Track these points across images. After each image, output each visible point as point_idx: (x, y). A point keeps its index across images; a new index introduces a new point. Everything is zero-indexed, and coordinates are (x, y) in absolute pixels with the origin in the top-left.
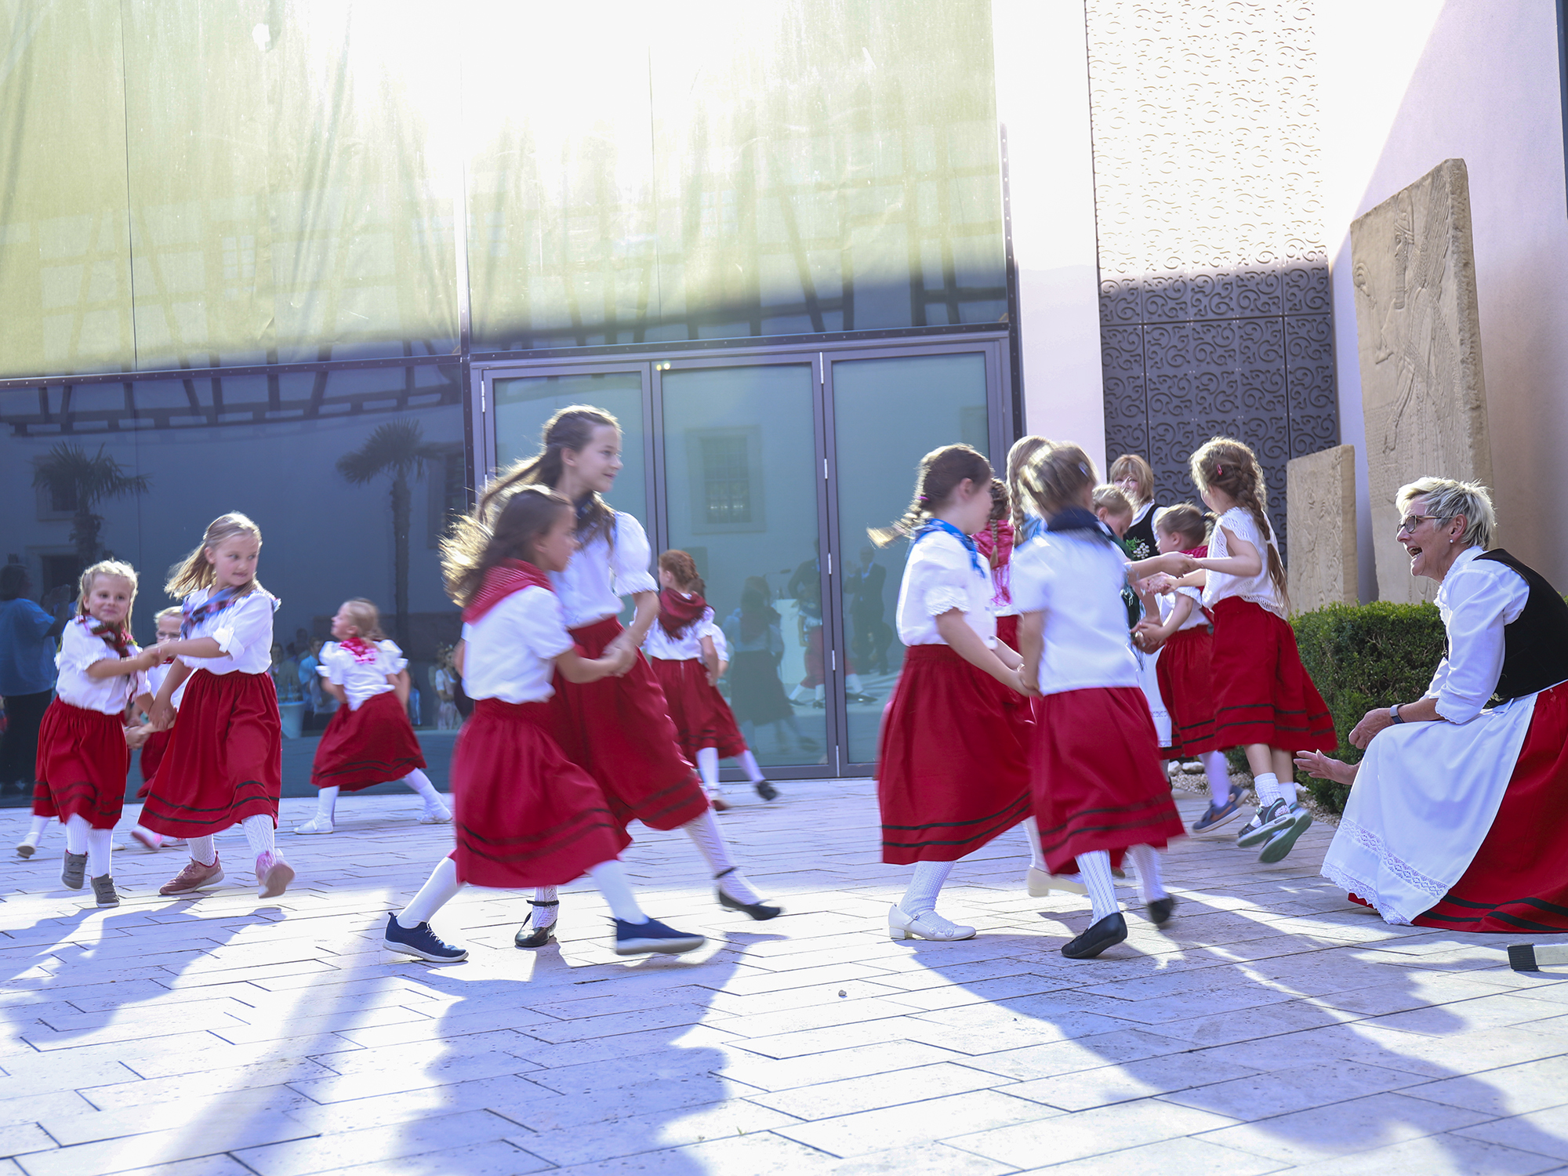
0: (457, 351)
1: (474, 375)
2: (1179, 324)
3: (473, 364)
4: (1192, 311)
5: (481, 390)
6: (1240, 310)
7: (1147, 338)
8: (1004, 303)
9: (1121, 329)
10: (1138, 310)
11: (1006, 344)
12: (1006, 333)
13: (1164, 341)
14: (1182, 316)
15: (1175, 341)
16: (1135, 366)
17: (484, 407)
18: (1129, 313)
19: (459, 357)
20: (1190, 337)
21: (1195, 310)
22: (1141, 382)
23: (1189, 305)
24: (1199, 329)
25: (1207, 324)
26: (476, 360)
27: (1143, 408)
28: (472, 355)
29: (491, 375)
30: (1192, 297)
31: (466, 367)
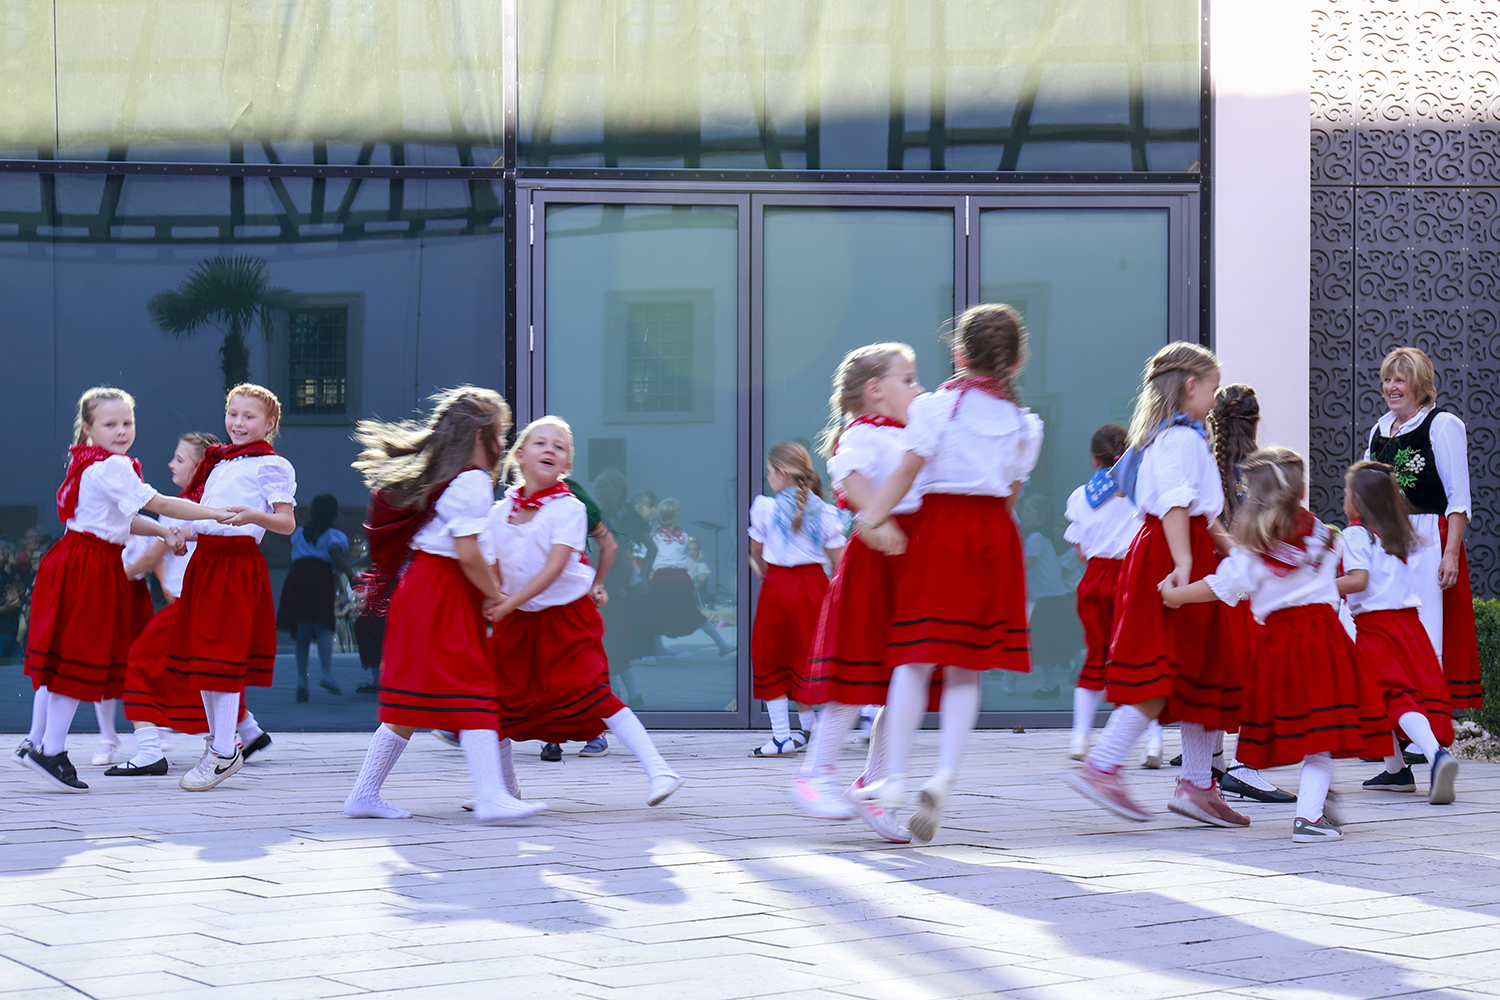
0: (498, 162)
1: (521, 196)
2: (1399, 189)
3: (520, 182)
4: (1414, 174)
5: (529, 214)
6: (1472, 177)
7: (1359, 203)
8: (1194, 148)
9: (1328, 190)
10: (1350, 169)
11: (1196, 199)
12: (1196, 187)
13: (1379, 209)
14: (1402, 180)
15: (1392, 210)
16: (1343, 237)
17: (532, 238)
18: (1339, 171)
19: (502, 171)
20: (1411, 207)
21: (1418, 173)
22: (1348, 257)
23: (1412, 166)
24: (1421, 197)
25: (1432, 191)
26: (523, 177)
27: (1350, 290)
28: (519, 170)
29: (543, 197)
30: (1416, 157)
31: (510, 186)
